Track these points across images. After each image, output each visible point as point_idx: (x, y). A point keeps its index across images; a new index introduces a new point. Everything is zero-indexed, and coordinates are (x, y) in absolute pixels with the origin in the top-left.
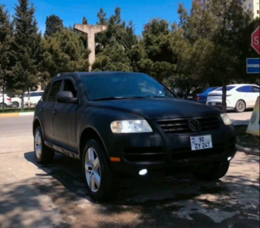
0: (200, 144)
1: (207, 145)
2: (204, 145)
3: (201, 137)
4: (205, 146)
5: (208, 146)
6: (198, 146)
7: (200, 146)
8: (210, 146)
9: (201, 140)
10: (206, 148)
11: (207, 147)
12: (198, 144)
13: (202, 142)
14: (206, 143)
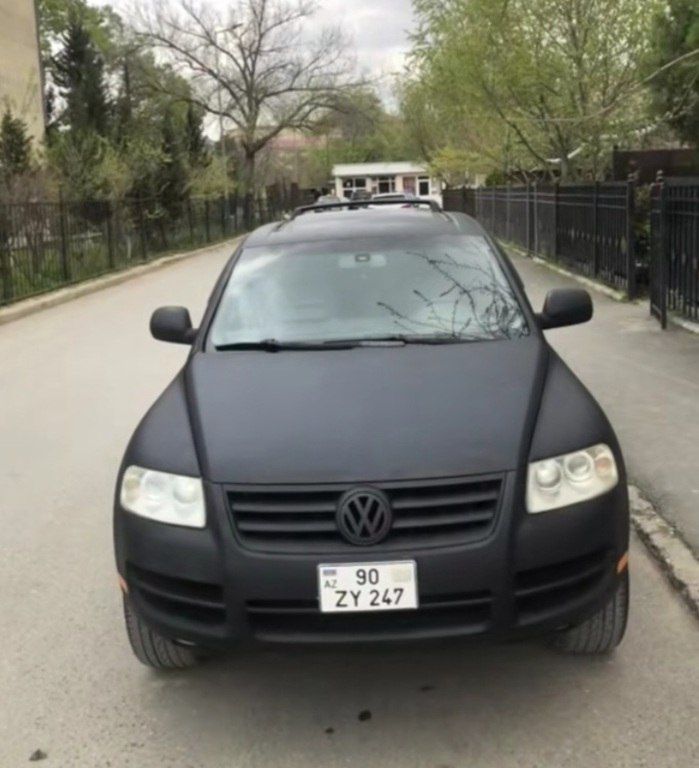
0: (359, 593)
1: (392, 596)
2: (375, 598)
3: (367, 567)
4: (379, 600)
5: (397, 602)
6: (348, 600)
7: (360, 600)
8: (409, 601)
9: (363, 577)
10: (383, 606)
11: (392, 606)
12: (352, 593)
13: (368, 587)
14: (387, 591)
